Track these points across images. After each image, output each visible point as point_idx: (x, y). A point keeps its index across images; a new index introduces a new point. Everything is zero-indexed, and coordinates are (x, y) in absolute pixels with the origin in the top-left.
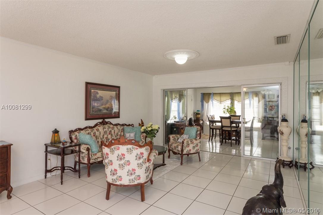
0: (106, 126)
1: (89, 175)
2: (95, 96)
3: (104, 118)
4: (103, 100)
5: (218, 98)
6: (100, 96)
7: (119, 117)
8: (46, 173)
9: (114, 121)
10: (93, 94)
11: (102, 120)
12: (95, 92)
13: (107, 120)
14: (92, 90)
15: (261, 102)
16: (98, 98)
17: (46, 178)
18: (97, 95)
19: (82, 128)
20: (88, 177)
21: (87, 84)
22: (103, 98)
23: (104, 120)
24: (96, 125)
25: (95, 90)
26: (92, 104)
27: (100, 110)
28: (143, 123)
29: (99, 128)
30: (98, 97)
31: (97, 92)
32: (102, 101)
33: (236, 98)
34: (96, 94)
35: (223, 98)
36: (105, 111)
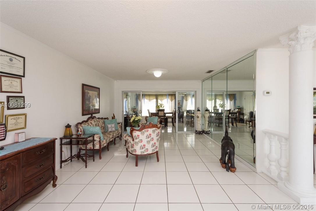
0: (95, 120)
1: (100, 158)
2: (87, 96)
5: (148, 97)
7: (99, 113)
8: (61, 164)
9: (97, 115)
10: (86, 94)
11: (91, 115)
13: (94, 115)
14: (86, 91)
15: (173, 101)
16: (89, 98)
17: (61, 168)
19: (81, 122)
20: (100, 159)
21: (83, 85)
23: (92, 115)
24: (88, 119)
26: (86, 102)
27: (90, 107)
28: (114, 116)
29: (92, 121)
30: (89, 96)
31: (88, 92)
32: (91, 100)
33: (159, 98)
34: (88, 94)
35: (151, 98)
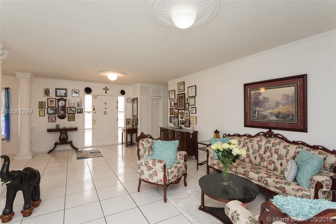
0: (273, 140)
2: (257, 98)
3: (270, 128)
4: (269, 102)
6: (264, 97)
7: (304, 130)
10: (254, 96)
12: (256, 93)
13: (275, 131)
14: (252, 92)
16: (261, 101)
18: (260, 97)
19: (242, 134)
21: (246, 85)
22: (269, 99)
23: (271, 130)
24: (258, 135)
25: (256, 91)
26: (253, 108)
27: (265, 117)
30: (261, 99)
31: (259, 92)
32: (268, 104)
34: (258, 96)
36: (273, 118)
